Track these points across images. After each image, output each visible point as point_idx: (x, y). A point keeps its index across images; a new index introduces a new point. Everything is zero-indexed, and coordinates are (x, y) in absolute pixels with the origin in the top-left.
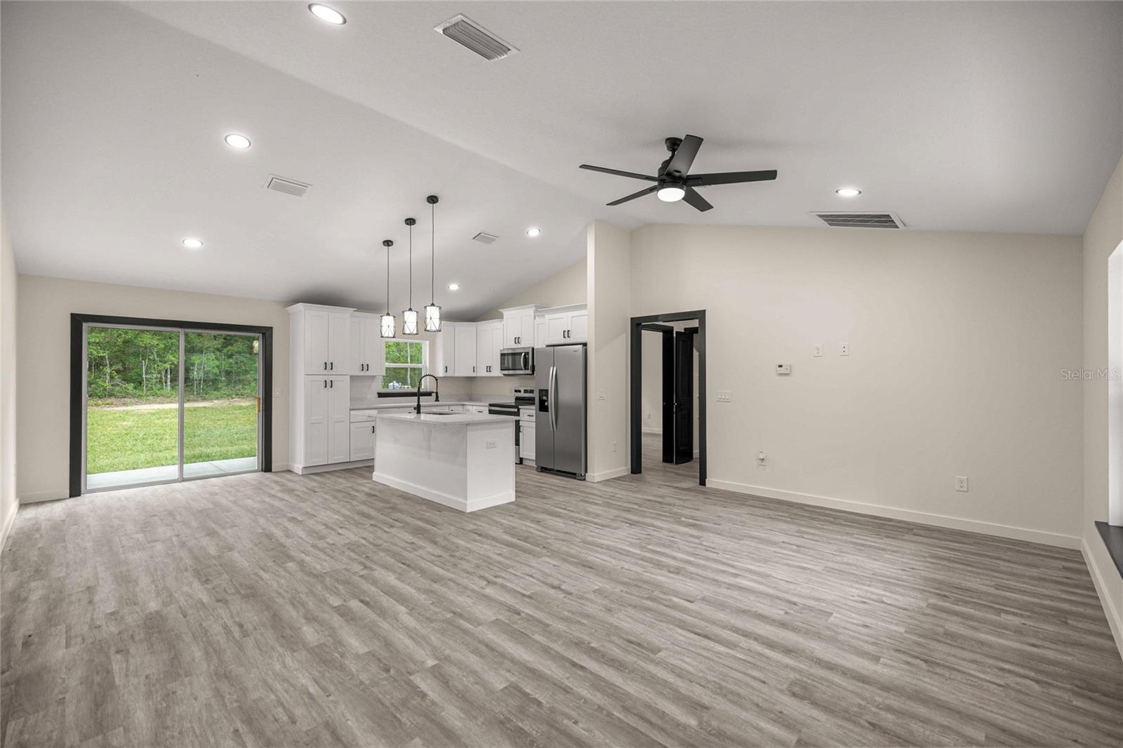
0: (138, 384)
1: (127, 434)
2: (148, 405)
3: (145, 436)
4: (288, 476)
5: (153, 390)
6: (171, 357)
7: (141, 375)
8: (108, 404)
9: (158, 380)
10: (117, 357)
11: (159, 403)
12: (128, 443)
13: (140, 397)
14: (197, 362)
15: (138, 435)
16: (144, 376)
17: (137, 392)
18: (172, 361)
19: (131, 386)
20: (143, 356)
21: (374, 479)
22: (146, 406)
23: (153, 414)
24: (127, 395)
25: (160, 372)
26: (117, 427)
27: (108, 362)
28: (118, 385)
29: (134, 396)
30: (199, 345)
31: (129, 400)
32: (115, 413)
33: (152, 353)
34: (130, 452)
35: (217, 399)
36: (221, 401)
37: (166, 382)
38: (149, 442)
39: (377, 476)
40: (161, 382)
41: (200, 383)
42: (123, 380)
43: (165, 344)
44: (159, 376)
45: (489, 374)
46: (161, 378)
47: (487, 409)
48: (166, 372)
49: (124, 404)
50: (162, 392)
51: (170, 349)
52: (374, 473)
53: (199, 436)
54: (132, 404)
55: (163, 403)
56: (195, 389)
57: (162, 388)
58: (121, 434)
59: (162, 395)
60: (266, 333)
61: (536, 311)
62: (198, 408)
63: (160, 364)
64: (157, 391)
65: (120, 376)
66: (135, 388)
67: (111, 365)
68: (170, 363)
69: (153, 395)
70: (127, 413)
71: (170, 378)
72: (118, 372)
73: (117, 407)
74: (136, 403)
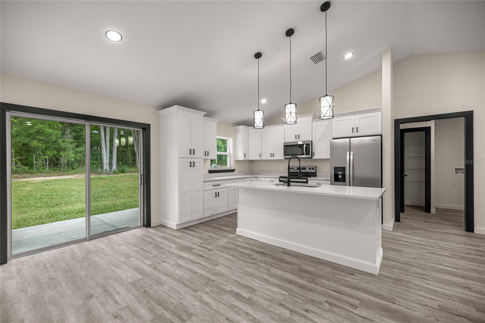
0: (31, 166)
1: (30, 196)
2: (38, 178)
3: (41, 197)
4: (163, 229)
5: (39, 170)
6: (49, 153)
7: (32, 162)
8: (15, 177)
9: (42, 164)
10: (18, 152)
11: (44, 176)
12: (31, 202)
13: (32, 173)
14: (63, 155)
15: (36, 196)
16: (34, 162)
17: (31, 171)
18: (49, 154)
19: (27, 168)
20: (33, 152)
21: (237, 233)
22: (37, 178)
23: (42, 183)
24: (25, 172)
25: (42, 160)
26: (22, 191)
27: (14, 155)
28: (20, 167)
29: (28, 173)
30: (64, 146)
31: (26, 175)
32: (20, 183)
33: (38, 150)
34: (34, 208)
35: (75, 174)
36: (78, 175)
37: (46, 166)
38: (44, 200)
39: (241, 230)
40: (43, 165)
41: (64, 166)
42: (22, 164)
43: (45, 146)
44: (42, 162)
45: (272, 158)
46: (43, 163)
47: (278, 179)
48: (46, 160)
49: (24, 177)
50: (44, 170)
51: (48, 148)
52: (237, 229)
53: (73, 195)
54: (28, 177)
55: (46, 177)
56: (62, 169)
57: (44, 169)
58: (26, 196)
59: (44, 172)
60: (146, 128)
61: (313, 118)
62: (67, 179)
63: (43, 156)
64: (42, 170)
65: (21, 162)
66: (29, 169)
67: (15, 157)
68: (48, 155)
69: (40, 172)
70: (27, 182)
71: (48, 163)
72: (19, 160)
73: (20, 179)
74: (31, 177)
